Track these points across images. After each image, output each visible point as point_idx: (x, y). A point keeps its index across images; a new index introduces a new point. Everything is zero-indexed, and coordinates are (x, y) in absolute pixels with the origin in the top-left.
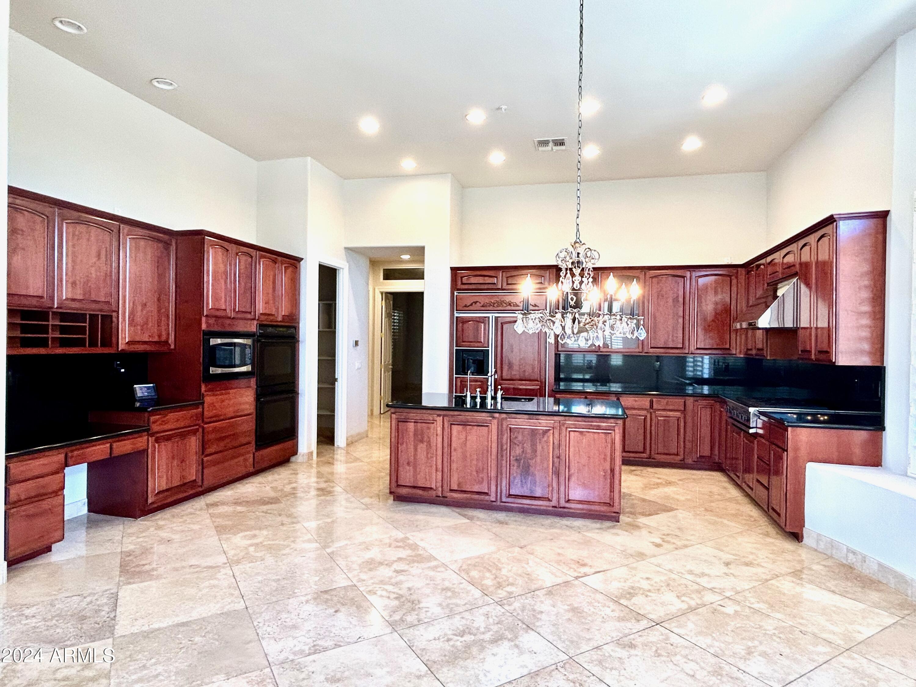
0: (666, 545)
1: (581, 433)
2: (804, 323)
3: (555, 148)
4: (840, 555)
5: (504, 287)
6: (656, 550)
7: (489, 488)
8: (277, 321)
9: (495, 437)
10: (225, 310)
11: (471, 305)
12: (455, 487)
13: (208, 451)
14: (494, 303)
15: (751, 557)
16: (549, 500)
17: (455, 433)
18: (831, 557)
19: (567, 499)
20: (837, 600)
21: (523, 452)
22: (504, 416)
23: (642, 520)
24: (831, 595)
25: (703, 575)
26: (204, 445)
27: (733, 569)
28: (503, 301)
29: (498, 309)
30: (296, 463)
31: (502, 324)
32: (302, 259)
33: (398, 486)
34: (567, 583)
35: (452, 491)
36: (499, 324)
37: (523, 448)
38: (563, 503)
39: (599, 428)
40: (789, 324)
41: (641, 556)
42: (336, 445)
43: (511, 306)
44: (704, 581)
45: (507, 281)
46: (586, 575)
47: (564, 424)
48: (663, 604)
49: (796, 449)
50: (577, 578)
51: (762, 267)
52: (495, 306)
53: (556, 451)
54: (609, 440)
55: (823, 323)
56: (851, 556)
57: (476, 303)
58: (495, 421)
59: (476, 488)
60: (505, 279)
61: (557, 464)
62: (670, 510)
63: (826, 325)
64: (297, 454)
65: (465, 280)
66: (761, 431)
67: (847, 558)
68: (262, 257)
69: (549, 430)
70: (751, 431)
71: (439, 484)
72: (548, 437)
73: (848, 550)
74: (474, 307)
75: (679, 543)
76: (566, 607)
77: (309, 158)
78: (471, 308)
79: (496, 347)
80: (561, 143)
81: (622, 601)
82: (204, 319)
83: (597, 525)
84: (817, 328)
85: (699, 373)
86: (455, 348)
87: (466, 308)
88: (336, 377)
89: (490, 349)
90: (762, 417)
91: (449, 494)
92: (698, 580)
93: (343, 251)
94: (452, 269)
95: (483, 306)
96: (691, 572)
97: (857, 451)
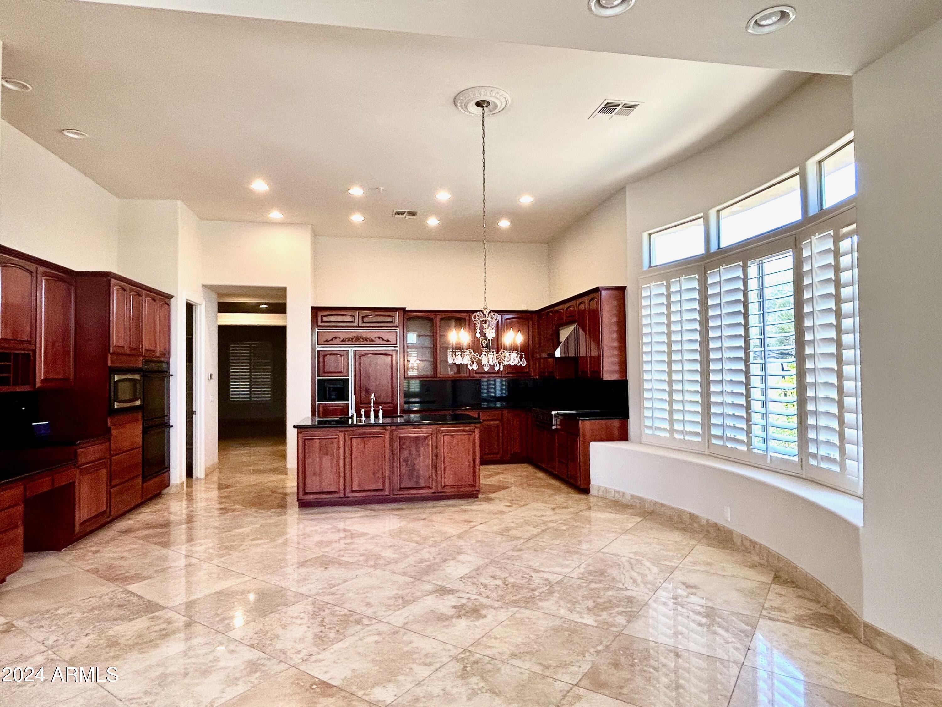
0: (514, 506)
1: (452, 435)
2: (582, 353)
3: (408, 217)
4: (610, 496)
5: (360, 325)
6: (510, 509)
7: (384, 485)
8: (156, 357)
9: (387, 445)
10: (123, 347)
11: (332, 340)
12: (355, 488)
13: (113, 483)
14: (352, 339)
15: (565, 504)
16: (430, 488)
17: (354, 444)
18: (606, 499)
19: (443, 485)
20: (614, 516)
21: (410, 454)
22: (394, 428)
23: (492, 495)
24: (611, 514)
25: (543, 516)
26: (110, 477)
27: (557, 511)
28: (360, 337)
29: (355, 343)
30: (168, 494)
31: (360, 357)
32: (172, 297)
33: (305, 493)
34: (466, 531)
35: (353, 491)
36: (357, 357)
37: (410, 451)
38: (440, 490)
39: (464, 431)
40: (572, 354)
41: (502, 512)
42: (194, 477)
43: (367, 341)
44: (544, 519)
45: (363, 320)
46: (475, 526)
47: (439, 430)
48: (527, 531)
49: (584, 434)
50: (471, 528)
51: (551, 314)
52: (354, 340)
53: (435, 452)
54: (471, 438)
55: (594, 353)
56: (617, 495)
57: (336, 338)
58: (388, 432)
59: (374, 487)
60: (360, 319)
61: (435, 461)
62: (508, 488)
63: (596, 354)
64: (169, 486)
65: (325, 319)
66: (559, 427)
67: (614, 497)
68: (147, 295)
69: (429, 436)
70: (554, 427)
71: (342, 487)
72: (429, 441)
73: (616, 491)
74: (335, 341)
75: (522, 504)
76: (474, 541)
77: (179, 202)
78: (331, 342)
79: (355, 376)
80: (413, 214)
81: (505, 533)
82: (109, 356)
83: (463, 502)
84: (590, 357)
85: (493, 395)
86: (317, 378)
87: (327, 342)
88: (194, 410)
89: (350, 378)
90: (560, 417)
91: (350, 495)
92: (541, 518)
93: (201, 288)
94: (313, 308)
95: (342, 341)
96: (535, 516)
97: (616, 433)
